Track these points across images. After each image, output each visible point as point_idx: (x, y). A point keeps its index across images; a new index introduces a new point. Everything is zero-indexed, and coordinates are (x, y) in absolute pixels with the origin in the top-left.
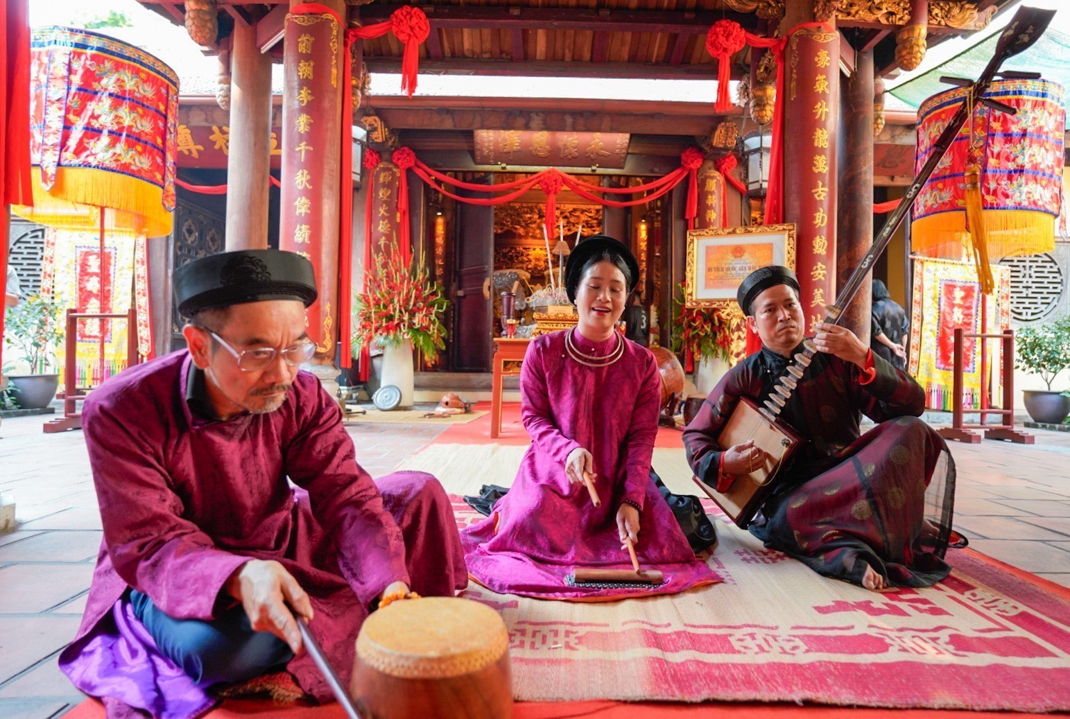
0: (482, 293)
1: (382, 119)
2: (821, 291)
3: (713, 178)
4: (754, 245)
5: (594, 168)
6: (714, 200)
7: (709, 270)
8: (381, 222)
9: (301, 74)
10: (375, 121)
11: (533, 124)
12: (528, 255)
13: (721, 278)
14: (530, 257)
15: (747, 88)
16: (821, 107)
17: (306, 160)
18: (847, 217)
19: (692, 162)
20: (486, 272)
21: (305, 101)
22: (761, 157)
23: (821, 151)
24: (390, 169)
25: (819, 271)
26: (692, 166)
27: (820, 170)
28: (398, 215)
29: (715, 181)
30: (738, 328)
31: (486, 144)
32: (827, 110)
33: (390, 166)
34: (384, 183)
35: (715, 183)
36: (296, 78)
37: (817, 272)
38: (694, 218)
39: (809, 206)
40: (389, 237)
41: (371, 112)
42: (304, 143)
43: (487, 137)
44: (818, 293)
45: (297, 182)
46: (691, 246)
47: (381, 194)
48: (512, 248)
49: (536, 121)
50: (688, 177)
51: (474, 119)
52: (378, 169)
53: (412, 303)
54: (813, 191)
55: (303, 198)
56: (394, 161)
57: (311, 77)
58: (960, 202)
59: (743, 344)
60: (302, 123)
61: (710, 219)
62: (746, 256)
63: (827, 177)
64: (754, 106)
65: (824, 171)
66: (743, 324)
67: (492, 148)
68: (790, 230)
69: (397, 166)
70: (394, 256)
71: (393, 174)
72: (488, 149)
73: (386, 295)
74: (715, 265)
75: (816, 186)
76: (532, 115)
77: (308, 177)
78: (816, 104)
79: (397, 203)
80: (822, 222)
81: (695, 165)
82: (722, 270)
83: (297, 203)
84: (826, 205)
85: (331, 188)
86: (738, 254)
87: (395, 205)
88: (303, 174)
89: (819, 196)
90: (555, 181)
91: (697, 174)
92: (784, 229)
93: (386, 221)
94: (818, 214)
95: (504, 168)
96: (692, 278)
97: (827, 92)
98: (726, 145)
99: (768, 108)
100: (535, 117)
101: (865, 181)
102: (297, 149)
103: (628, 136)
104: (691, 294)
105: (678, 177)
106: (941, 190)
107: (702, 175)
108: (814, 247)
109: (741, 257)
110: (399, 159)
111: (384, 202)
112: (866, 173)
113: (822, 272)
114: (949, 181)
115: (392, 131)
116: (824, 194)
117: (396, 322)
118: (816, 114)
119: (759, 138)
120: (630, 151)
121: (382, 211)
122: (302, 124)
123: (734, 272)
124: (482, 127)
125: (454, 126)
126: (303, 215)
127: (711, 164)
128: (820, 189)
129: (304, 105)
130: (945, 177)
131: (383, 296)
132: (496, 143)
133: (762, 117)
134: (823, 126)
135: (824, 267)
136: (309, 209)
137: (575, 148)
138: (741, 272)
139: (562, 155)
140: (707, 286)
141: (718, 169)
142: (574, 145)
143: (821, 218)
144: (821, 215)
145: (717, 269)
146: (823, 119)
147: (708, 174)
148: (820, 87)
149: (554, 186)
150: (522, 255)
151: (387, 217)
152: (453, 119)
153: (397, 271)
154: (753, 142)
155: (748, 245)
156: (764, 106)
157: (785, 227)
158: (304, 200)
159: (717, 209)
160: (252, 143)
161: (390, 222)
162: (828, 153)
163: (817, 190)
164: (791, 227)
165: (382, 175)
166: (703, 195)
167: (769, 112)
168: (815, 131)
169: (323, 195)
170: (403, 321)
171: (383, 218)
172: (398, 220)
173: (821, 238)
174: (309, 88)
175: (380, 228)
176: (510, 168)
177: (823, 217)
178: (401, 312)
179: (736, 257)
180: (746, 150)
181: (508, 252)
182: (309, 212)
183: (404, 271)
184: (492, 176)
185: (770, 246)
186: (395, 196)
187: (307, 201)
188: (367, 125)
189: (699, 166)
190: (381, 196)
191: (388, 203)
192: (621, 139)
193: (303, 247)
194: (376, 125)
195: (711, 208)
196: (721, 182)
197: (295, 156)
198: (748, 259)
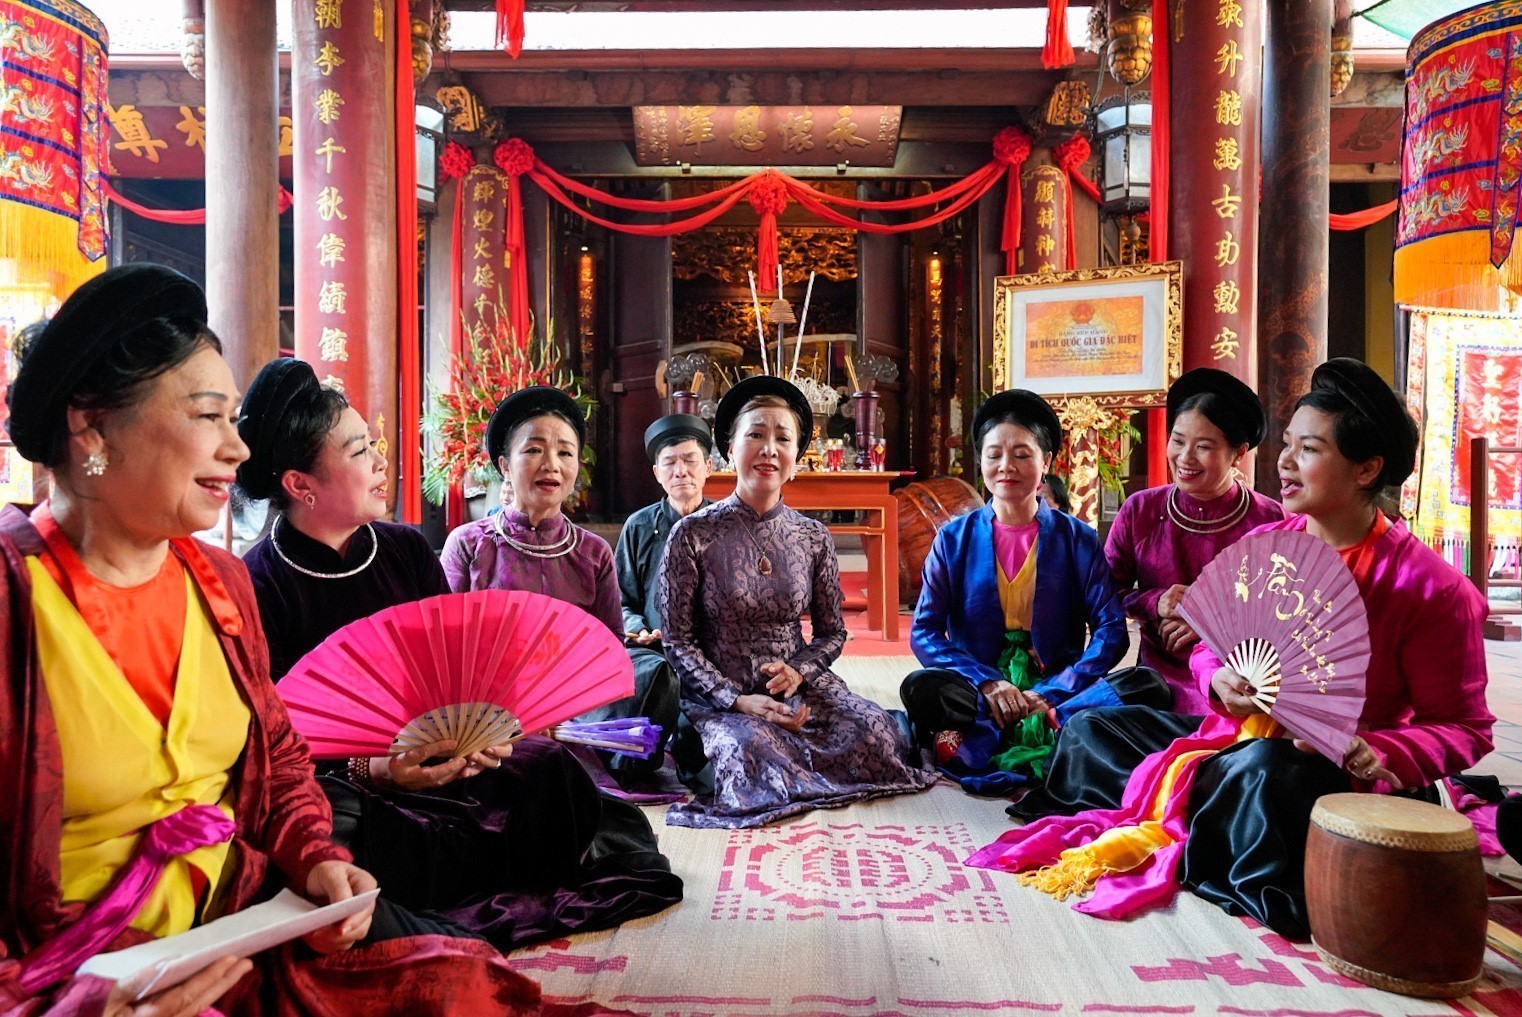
0: (654, 387)
1: (472, 92)
3: (1048, 179)
4: (1110, 300)
5: (841, 167)
6: (1051, 218)
7: (1033, 345)
8: (478, 268)
9: (320, 19)
10: (461, 94)
11: (732, 94)
12: (741, 314)
13: (1055, 358)
14: (744, 318)
15: (1104, 20)
16: (1228, 52)
17: (333, 171)
18: (1281, 245)
19: (1012, 151)
20: (660, 350)
21: (330, 68)
22: (1128, 142)
23: (1228, 131)
24: (490, 177)
25: (1226, 342)
26: (1011, 159)
27: (1227, 165)
28: (508, 255)
29: (1052, 183)
30: (1084, 445)
31: (655, 130)
32: (1240, 57)
33: (492, 172)
34: (482, 200)
35: (1053, 187)
36: (312, 27)
37: (1222, 345)
38: (1017, 250)
39: (1208, 229)
40: (492, 295)
41: (454, 79)
42: (330, 140)
43: (656, 119)
45: (320, 209)
46: (1002, 304)
47: (476, 220)
48: (713, 304)
49: (740, 87)
50: (1004, 181)
51: (630, 89)
52: (470, 177)
54: (1214, 203)
55: (332, 236)
56: (498, 163)
57: (338, 25)
58: (1482, 214)
59: (1092, 473)
60: (326, 105)
61: (1043, 251)
62: (1097, 320)
63: (1240, 177)
64: (1115, 53)
65: (1235, 167)
66: (1092, 437)
67: (664, 136)
68: (1172, 273)
69: (503, 172)
70: (501, 327)
71: (497, 186)
72: (658, 138)
73: (487, 394)
74: (1043, 337)
75: (1220, 195)
76: (730, 78)
77: (340, 200)
78: (1220, 47)
79: (505, 236)
80: (1230, 257)
81: (1017, 157)
82: (1056, 345)
83: (321, 245)
84: (1237, 226)
85: (380, 218)
86: (1082, 317)
87: (500, 239)
88: (330, 194)
89: (1224, 211)
90: (775, 191)
91: (1022, 172)
92: (1162, 272)
93: (487, 267)
94: (1224, 242)
95: (686, 171)
96: (1003, 360)
97: (1241, 25)
98: (1068, 122)
99: (1139, 55)
100: (737, 81)
101: (1314, 179)
102: (319, 151)
103: (898, 110)
105: (987, 179)
106: (1446, 193)
107: (1029, 174)
108: (1216, 301)
109: (1087, 321)
110: (505, 159)
111: (483, 234)
112: (1315, 163)
113: (1230, 344)
114: (1460, 177)
115: (491, 112)
116: (1234, 207)
118: (1220, 64)
119: (1124, 108)
120: (903, 135)
121: (479, 250)
122: (326, 107)
123: (1075, 348)
124: (644, 103)
125: (599, 101)
126: (333, 265)
127: (1044, 154)
128: (1228, 198)
129: (327, 73)
130: (1453, 170)
131: (483, 397)
132: (672, 130)
133: (1129, 71)
134: (1232, 86)
135: (1234, 335)
136: (342, 254)
137: (807, 133)
138: (1089, 347)
139: (785, 147)
140: (1029, 373)
141: (1057, 163)
142: (806, 129)
143: (1228, 250)
144: (1229, 244)
146: (1232, 74)
147: (1039, 173)
148: (1227, 17)
149: (774, 200)
150: (731, 315)
151: (489, 261)
152: (597, 87)
153: (505, 352)
154: (1112, 117)
155: (1100, 300)
156: (1133, 51)
157: (1164, 268)
158: (333, 239)
159: (1056, 233)
160: (246, 139)
161: (493, 269)
162: (1241, 134)
163: (1221, 200)
164: (1174, 268)
165: (478, 187)
166: (1032, 209)
167: (1142, 61)
168: (1219, 95)
169: (366, 231)
171: (482, 262)
172: (507, 264)
173: (1228, 284)
174: (335, 45)
175: (476, 279)
176: (697, 171)
177: (1232, 248)
179: (1078, 322)
180: (1100, 130)
181: (707, 311)
182: (342, 259)
183: (518, 353)
184: (666, 185)
185: (1138, 302)
186: (500, 224)
187: (339, 241)
188: (447, 102)
189: (1024, 158)
190: (477, 223)
191: (487, 235)
192: (887, 116)
193: (334, 321)
194: (462, 101)
195: (1045, 231)
196: (1063, 185)
197: (315, 164)
198: (1099, 325)
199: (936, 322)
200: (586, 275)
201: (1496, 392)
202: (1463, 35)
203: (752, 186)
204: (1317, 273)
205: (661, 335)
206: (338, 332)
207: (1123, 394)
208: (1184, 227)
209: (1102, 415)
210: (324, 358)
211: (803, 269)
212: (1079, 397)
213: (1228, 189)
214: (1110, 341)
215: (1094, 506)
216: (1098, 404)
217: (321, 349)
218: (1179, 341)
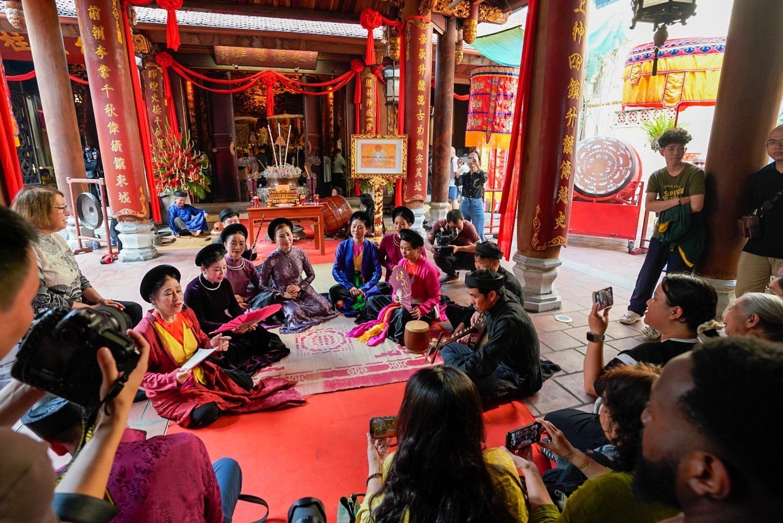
0: (230, 153)
1: (146, 36)
2: (420, 169)
3: (370, 78)
4: (386, 145)
6: (371, 93)
7: (363, 157)
8: (154, 106)
10: (141, 37)
11: (254, 44)
12: (254, 99)
13: (370, 162)
15: (387, 34)
16: (422, 67)
17: (110, 97)
18: (439, 117)
19: (358, 68)
20: (231, 138)
21: (102, 56)
22: (394, 82)
23: (421, 93)
24: (154, 68)
25: (419, 159)
26: (358, 70)
27: (421, 103)
29: (371, 80)
30: (379, 190)
31: (223, 53)
32: (425, 69)
33: (155, 66)
34: (152, 77)
35: (372, 82)
36: (91, 38)
38: (360, 104)
39: (415, 123)
40: (161, 117)
42: (106, 85)
43: (223, 50)
44: (419, 170)
45: (107, 112)
46: (354, 144)
49: (257, 42)
50: (355, 78)
51: (213, 39)
52: (146, 67)
53: (186, 165)
54: (417, 115)
56: (157, 62)
57: (103, 38)
58: (485, 127)
59: (381, 198)
60: (103, 71)
61: (368, 105)
62: (382, 151)
63: (424, 108)
64: (391, 49)
65: (423, 104)
66: (381, 188)
67: (227, 55)
68: (404, 138)
69: (160, 66)
70: (168, 133)
71: (158, 71)
72: (225, 56)
74: (366, 155)
75: (418, 113)
76: (254, 39)
77: (114, 109)
78: (419, 65)
79: (164, 92)
80: (422, 132)
82: (370, 158)
83: (109, 126)
84: (423, 123)
85: (130, 114)
86: (378, 149)
87: (162, 94)
88: (110, 106)
89: (420, 118)
90: (272, 78)
91: (361, 75)
92: (401, 138)
93: (158, 106)
94: (419, 128)
95: (237, 68)
96: (355, 162)
97: (426, 58)
99: (397, 51)
101: (449, 97)
102: (103, 89)
103: (317, 53)
104: (354, 171)
105: (349, 76)
106: (477, 119)
107: (364, 76)
108: (417, 146)
109: (380, 151)
110: (161, 61)
111: (154, 92)
112: (449, 93)
113: (421, 159)
114: (480, 114)
115: (153, 43)
116: (422, 117)
117: (177, 179)
118: (419, 71)
119: (393, 70)
120: (319, 60)
121: (154, 98)
123: (376, 159)
124: (220, 44)
125: (200, 43)
126: (115, 134)
127: (369, 69)
128: (421, 114)
129: (102, 58)
130: (479, 112)
131: (165, 161)
132: (230, 54)
133: (394, 57)
134: (422, 78)
135: (422, 156)
136: (118, 130)
137: (283, 58)
138: (380, 159)
139: (275, 61)
140: (362, 167)
141: (373, 72)
142: (282, 56)
143: (421, 130)
144: (421, 128)
145: (367, 157)
146: (423, 74)
147: (367, 76)
148: (421, 56)
149: (272, 82)
150: (249, 99)
151: (158, 103)
152: (199, 38)
153: (172, 144)
154: (389, 72)
155: (383, 145)
156: (395, 49)
157: (402, 136)
158: (114, 124)
159: (373, 99)
161: (161, 106)
162: (425, 93)
163: (419, 115)
164: (405, 136)
165: (150, 72)
166: (365, 89)
167: (398, 53)
168: (419, 81)
169: (126, 120)
170: (181, 178)
171: (155, 103)
172: (166, 104)
173: (421, 141)
174: (103, 47)
175: (153, 110)
176: (240, 68)
178: (179, 172)
179: (377, 151)
180: (385, 76)
182: (118, 131)
183: (177, 143)
184: (229, 73)
185: (394, 146)
186: (162, 88)
187: (116, 125)
188: (135, 41)
189: (362, 70)
190: (151, 87)
191: (157, 93)
192: (313, 54)
193: (118, 154)
194: (142, 41)
195: (369, 97)
196: (375, 81)
197: (101, 94)
198: (383, 153)
199: (331, 112)
200: (190, 89)
201: (499, 157)
202: (482, 73)
203: (263, 76)
204: (449, 127)
205: (230, 132)
206: (121, 159)
207: (390, 174)
208: (409, 121)
209: (384, 181)
210: (117, 168)
211: (280, 89)
212: (377, 175)
213: (421, 111)
214: (386, 158)
215: (382, 208)
216: (383, 177)
217: (115, 165)
218: (406, 159)
